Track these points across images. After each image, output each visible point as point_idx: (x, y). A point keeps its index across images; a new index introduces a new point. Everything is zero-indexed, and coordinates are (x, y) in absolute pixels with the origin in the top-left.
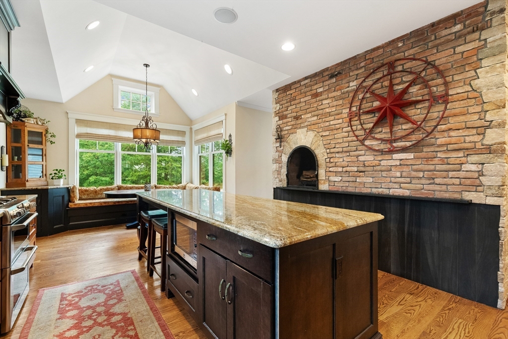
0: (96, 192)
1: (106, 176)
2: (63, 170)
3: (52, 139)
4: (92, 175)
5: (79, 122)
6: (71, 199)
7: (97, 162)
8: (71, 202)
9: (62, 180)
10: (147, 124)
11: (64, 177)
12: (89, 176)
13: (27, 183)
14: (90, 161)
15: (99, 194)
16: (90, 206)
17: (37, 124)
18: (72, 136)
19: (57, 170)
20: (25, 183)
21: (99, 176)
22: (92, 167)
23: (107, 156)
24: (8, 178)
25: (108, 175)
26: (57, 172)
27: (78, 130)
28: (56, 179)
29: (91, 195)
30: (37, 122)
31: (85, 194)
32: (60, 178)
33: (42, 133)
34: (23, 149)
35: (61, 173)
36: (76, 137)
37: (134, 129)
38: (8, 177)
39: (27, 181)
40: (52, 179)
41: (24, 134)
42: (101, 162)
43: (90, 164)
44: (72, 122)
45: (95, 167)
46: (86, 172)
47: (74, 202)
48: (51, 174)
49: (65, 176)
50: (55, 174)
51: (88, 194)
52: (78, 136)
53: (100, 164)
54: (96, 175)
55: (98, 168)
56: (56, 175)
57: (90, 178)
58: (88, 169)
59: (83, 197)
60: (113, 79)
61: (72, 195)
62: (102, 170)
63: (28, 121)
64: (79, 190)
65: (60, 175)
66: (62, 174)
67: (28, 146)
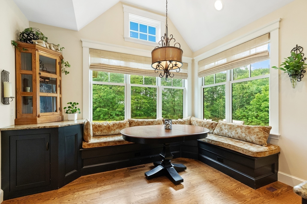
0: (109, 127)
1: (105, 108)
2: (78, 104)
3: (67, 69)
4: (98, 107)
5: (93, 51)
6: (85, 138)
7: (101, 99)
8: (85, 141)
9: (76, 115)
11: (78, 111)
12: (96, 108)
13: (38, 119)
14: (97, 99)
15: (112, 130)
16: (105, 145)
17: (50, 49)
18: (86, 66)
19: (71, 103)
20: (36, 119)
21: (102, 107)
22: (98, 103)
23: (106, 96)
24: (18, 113)
25: (106, 107)
26: (71, 105)
27: (92, 60)
28: (70, 113)
29: (105, 131)
30: (50, 47)
31: (98, 130)
32: (74, 112)
33: (56, 60)
34: (34, 78)
35: (75, 106)
36: (90, 68)
38: (18, 111)
39: (39, 116)
40: (67, 113)
41: (35, 60)
42: (103, 99)
43: (97, 101)
44: (86, 51)
45: (100, 102)
46: (95, 105)
47: (87, 142)
48: (65, 108)
49: (79, 109)
50: (69, 107)
51: (101, 131)
52: (92, 66)
53: (102, 101)
54: (100, 107)
55: (101, 103)
56: (71, 109)
57: (97, 109)
58: (96, 104)
59: (97, 134)
60: (123, 6)
61: (85, 133)
62: (103, 104)
63: (39, 44)
64: (93, 125)
65: (74, 109)
66: (76, 108)
67: (40, 74)
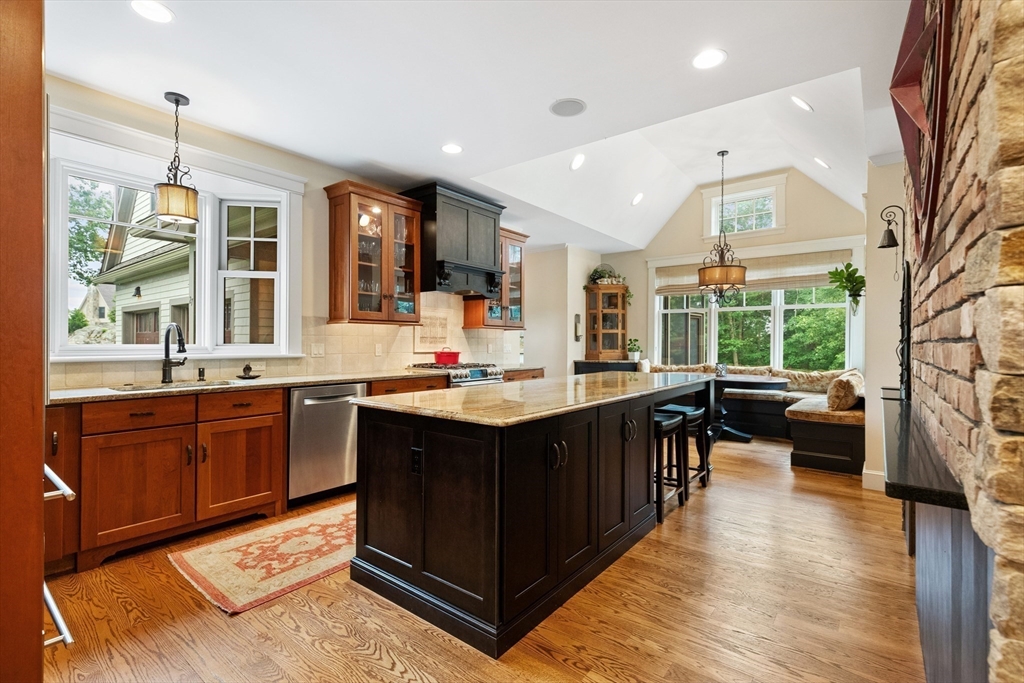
2: (637, 340)
5: (660, 271)
10: (722, 257)
13: (600, 355)
18: (652, 292)
19: (630, 340)
27: (659, 283)
30: (611, 282)
33: (617, 293)
34: (598, 316)
36: (657, 293)
37: (699, 270)
41: (599, 299)
44: (652, 272)
49: (639, 348)
52: (659, 291)
60: (702, 191)
63: (601, 282)
67: (602, 311)
